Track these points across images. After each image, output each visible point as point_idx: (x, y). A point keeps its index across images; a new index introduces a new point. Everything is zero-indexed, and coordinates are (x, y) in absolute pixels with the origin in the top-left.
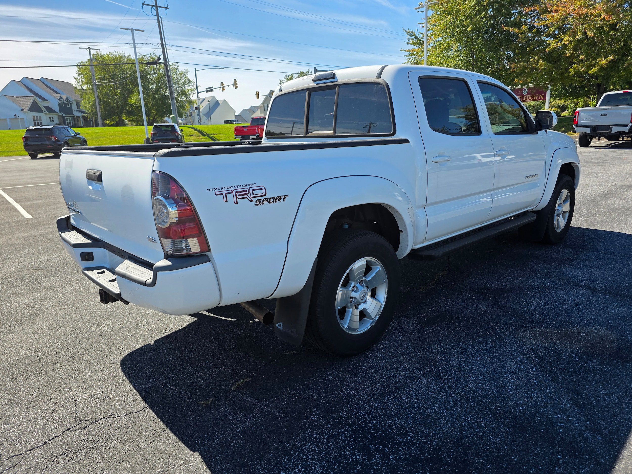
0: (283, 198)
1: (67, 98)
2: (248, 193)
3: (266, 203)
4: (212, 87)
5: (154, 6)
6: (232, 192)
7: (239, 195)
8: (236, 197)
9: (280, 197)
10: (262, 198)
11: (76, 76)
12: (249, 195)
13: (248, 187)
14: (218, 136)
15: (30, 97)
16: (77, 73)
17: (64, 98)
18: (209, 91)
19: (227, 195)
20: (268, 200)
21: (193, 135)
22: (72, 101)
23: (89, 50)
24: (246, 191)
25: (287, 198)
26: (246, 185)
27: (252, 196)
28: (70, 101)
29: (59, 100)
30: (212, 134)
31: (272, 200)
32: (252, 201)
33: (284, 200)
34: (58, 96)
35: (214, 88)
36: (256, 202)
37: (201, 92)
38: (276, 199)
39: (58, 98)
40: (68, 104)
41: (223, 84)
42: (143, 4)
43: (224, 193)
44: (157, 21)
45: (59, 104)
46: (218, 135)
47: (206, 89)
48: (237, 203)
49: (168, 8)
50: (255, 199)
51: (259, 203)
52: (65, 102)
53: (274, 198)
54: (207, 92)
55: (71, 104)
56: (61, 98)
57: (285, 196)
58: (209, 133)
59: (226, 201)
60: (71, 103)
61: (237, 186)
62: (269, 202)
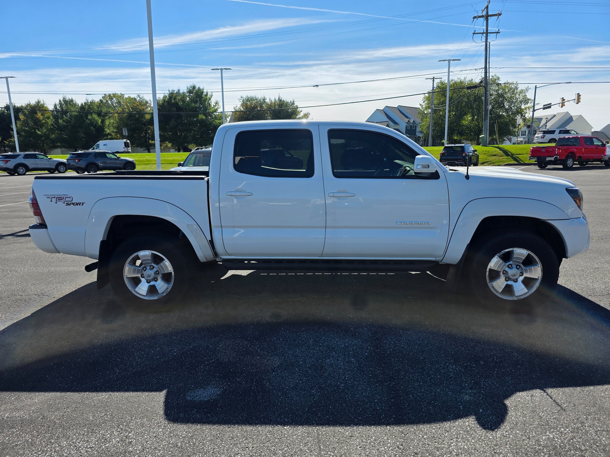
0: (82, 204)
1: (414, 122)
2: (63, 199)
3: (72, 205)
4: (551, 104)
5: (485, 33)
6: (55, 198)
7: (58, 199)
8: (57, 200)
9: (81, 203)
10: (70, 202)
11: (421, 103)
12: (63, 200)
13: (63, 196)
14: (522, 157)
15: (385, 122)
16: (423, 100)
17: (412, 121)
18: (546, 108)
19: (52, 198)
20: (73, 204)
21: (495, 155)
22: (417, 124)
23: (434, 80)
24: (62, 198)
25: (84, 204)
26: (63, 195)
27: (65, 200)
28: (415, 124)
29: (407, 123)
30: (517, 154)
31: (75, 204)
32: (64, 203)
33: (82, 205)
34: (407, 120)
35: (552, 104)
36: (66, 204)
37: (537, 110)
38: (77, 204)
39: (407, 122)
40: (414, 126)
41: (563, 99)
42: (474, 34)
43: (51, 197)
44: (484, 47)
45: (406, 127)
46: (524, 156)
47: (544, 106)
48: (56, 203)
49: (499, 32)
50: (66, 202)
51: (68, 204)
52: (411, 125)
53: (77, 203)
54: (544, 109)
55: (416, 127)
56: (409, 121)
57: (83, 203)
58: (515, 153)
59: (51, 201)
60: (416, 125)
61: (58, 195)
62: (74, 205)
